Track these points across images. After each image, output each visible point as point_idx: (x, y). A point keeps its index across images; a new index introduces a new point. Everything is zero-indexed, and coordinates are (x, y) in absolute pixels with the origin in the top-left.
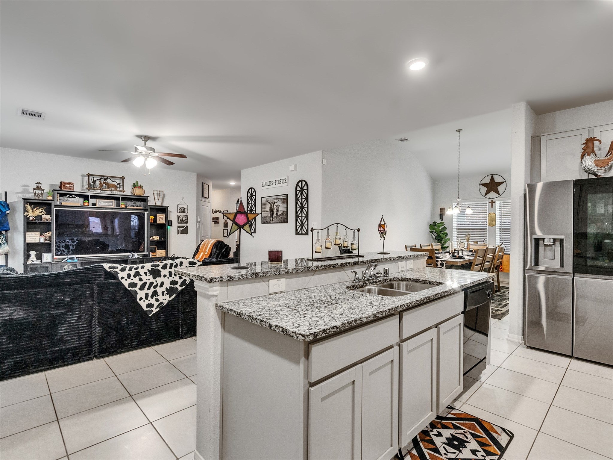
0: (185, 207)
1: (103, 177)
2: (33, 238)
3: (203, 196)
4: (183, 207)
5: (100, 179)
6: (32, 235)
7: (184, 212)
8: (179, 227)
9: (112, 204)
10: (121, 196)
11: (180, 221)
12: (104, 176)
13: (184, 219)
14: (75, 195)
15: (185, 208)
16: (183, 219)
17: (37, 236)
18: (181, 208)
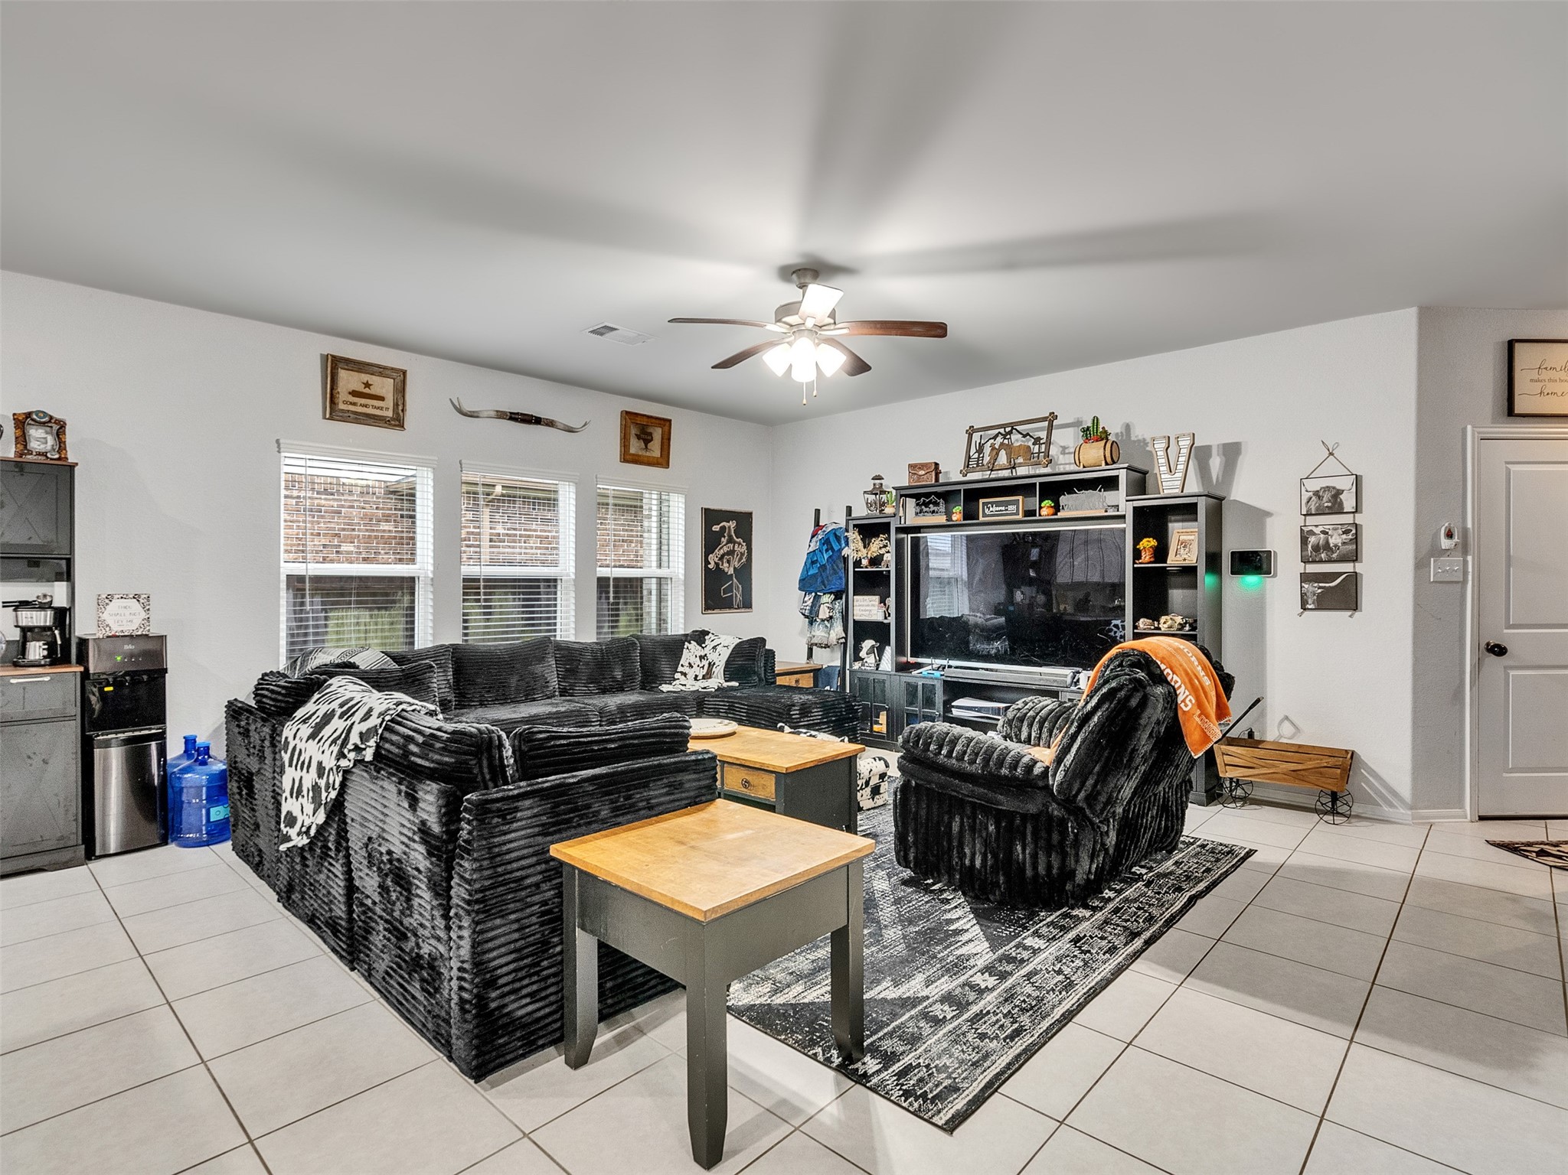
0: (1345, 484)
1: (1002, 430)
2: (867, 608)
3: (1511, 412)
4: (1328, 488)
5: (995, 438)
6: (865, 603)
7: (1336, 508)
8: (1305, 578)
9: (1018, 508)
10: (1037, 481)
11: (1312, 550)
12: (1003, 426)
13: (1336, 539)
14: (936, 494)
15: (1339, 492)
16: (1332, 541)
17: (873, 605)
18: (1316, 493)
